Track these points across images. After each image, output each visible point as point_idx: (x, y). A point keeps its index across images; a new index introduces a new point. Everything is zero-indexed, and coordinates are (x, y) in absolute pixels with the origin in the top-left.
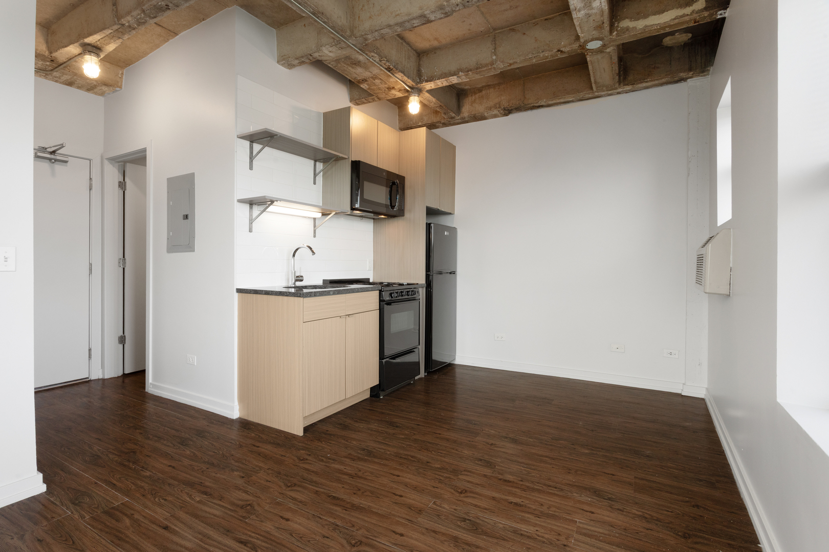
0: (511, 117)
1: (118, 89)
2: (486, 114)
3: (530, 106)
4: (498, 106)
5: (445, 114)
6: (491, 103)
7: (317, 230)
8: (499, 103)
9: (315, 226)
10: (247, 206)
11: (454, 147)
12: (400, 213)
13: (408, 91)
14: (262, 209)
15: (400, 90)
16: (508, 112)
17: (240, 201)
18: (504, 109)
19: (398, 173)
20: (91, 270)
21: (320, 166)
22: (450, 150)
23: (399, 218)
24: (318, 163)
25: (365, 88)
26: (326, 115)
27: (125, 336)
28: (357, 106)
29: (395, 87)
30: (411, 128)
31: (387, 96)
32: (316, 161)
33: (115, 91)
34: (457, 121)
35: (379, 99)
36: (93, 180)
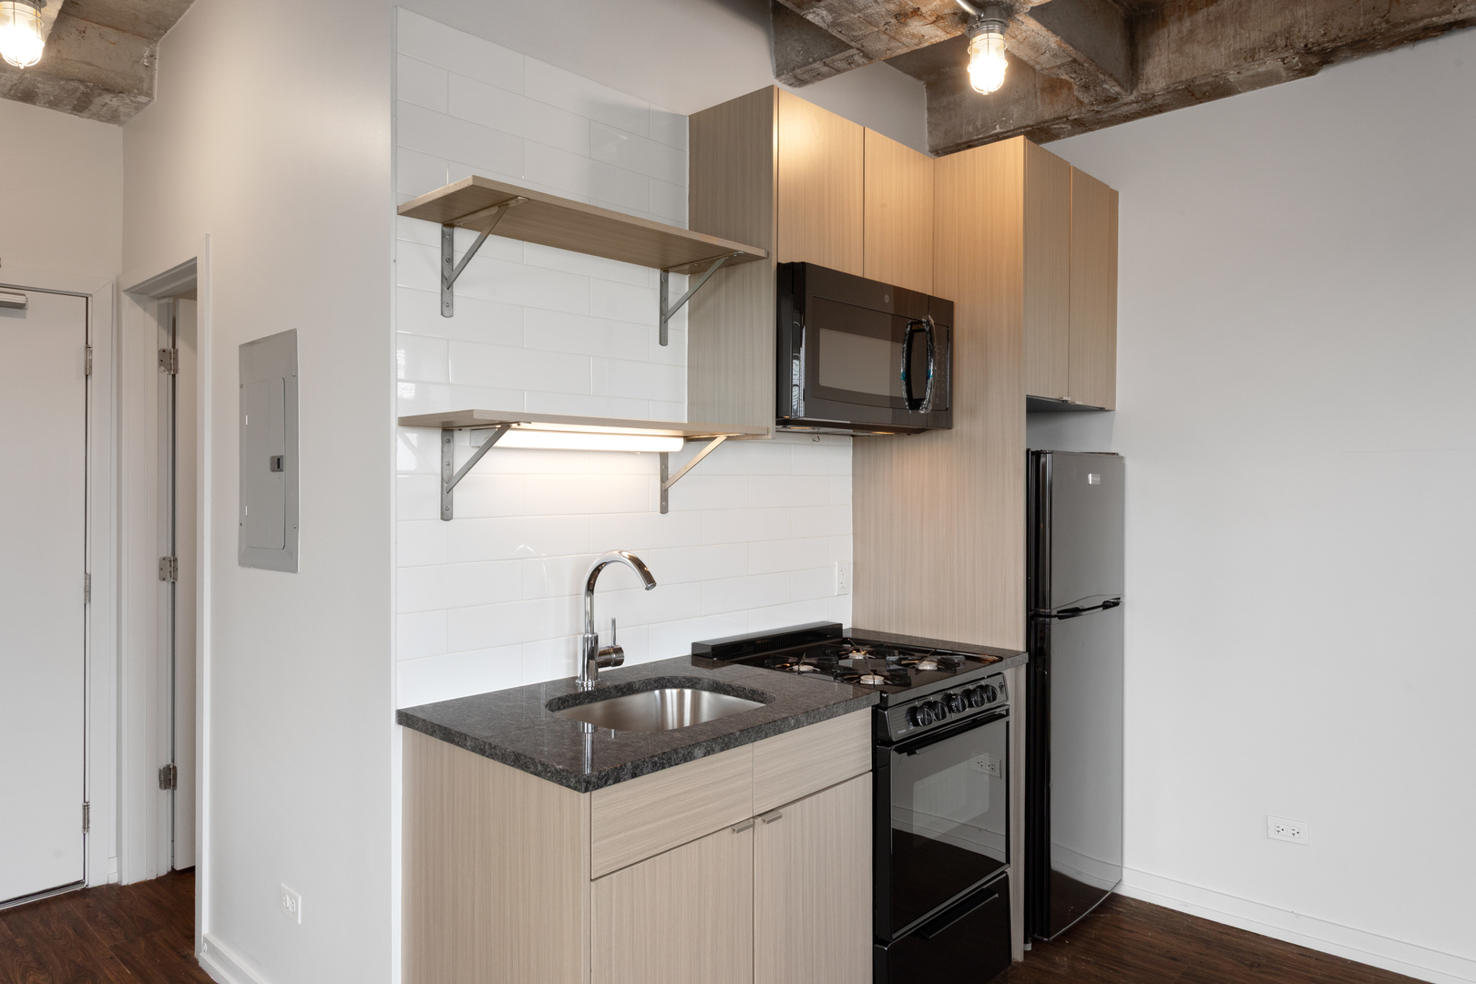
0: (1327, 76)
1: (142, 99)
2: (1232, 77)
3: (1413, 26)
4: (1281, 42)
5: (1086, 87)
6: (1254, 36)
7: (671, 492)
8: (1288, 33)
9: (664, 477)
10: (436, 438)
11: (1114, 196)
12: (942, 419)
13: (964, 18)
14: (482, 442)
15: (938, 19)
16: (1316, 58)
17: (409, 422)
18: (1308, 50)
19: (929, 293)
20: (87, 591)
21: (680, 285)
22: (1102, 202)
23: (934, 434)
24: (672, 277)
25: (821, 24)
26: (697, 122)
27: (175, 768)
28: (797, 90)
29: (923, 10)
30: (970, 145)
31: (893, 44)
32: (665, 270)
33: (139, 107)
34: (1126, 108)
35: (868, 56)
36: (94, 349)
